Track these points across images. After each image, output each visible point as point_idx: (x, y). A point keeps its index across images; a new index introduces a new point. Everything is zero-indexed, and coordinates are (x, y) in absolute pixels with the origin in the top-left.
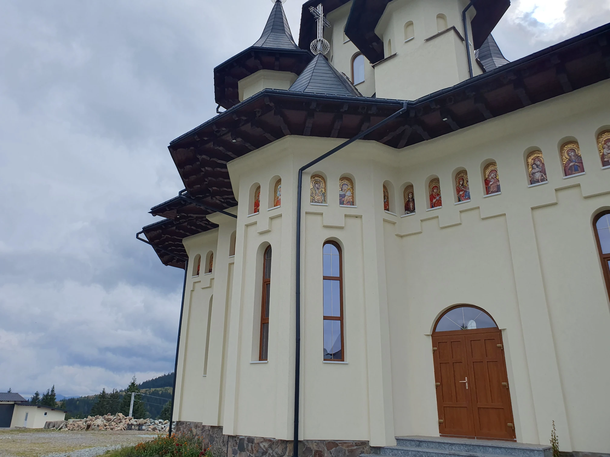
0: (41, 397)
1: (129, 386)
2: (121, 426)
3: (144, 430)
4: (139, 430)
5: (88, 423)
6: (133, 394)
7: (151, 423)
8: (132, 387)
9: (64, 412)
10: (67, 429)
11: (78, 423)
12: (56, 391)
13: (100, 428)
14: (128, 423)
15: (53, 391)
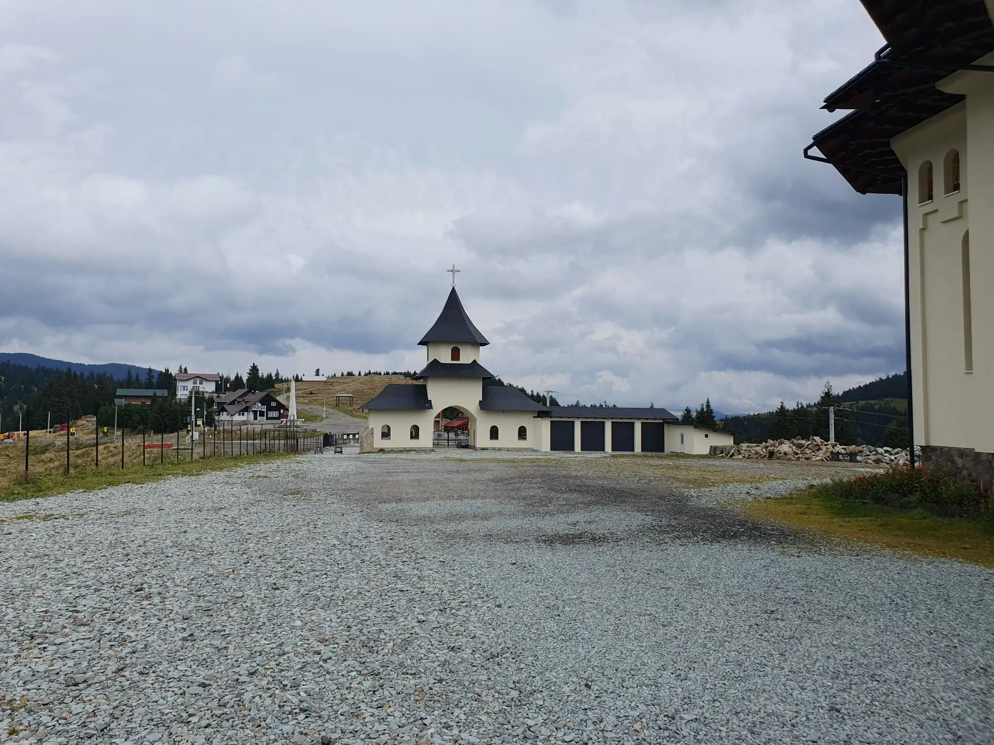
0: (694, 414)
1: (822, 397)
2: (821, 455)
3: (860, 462)
4: (851, 461)
5: (770, 450)
6: (832, 409)
7: (870, 452)
8: (826, 399)
9: (732, 434)
10: (740, 457)
11: (755, 448)
12: (712, 406)
13: (788, 457)
14: (832, 451)
15: (708, 406)
